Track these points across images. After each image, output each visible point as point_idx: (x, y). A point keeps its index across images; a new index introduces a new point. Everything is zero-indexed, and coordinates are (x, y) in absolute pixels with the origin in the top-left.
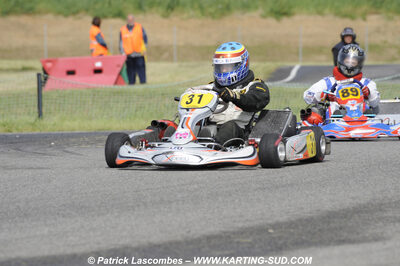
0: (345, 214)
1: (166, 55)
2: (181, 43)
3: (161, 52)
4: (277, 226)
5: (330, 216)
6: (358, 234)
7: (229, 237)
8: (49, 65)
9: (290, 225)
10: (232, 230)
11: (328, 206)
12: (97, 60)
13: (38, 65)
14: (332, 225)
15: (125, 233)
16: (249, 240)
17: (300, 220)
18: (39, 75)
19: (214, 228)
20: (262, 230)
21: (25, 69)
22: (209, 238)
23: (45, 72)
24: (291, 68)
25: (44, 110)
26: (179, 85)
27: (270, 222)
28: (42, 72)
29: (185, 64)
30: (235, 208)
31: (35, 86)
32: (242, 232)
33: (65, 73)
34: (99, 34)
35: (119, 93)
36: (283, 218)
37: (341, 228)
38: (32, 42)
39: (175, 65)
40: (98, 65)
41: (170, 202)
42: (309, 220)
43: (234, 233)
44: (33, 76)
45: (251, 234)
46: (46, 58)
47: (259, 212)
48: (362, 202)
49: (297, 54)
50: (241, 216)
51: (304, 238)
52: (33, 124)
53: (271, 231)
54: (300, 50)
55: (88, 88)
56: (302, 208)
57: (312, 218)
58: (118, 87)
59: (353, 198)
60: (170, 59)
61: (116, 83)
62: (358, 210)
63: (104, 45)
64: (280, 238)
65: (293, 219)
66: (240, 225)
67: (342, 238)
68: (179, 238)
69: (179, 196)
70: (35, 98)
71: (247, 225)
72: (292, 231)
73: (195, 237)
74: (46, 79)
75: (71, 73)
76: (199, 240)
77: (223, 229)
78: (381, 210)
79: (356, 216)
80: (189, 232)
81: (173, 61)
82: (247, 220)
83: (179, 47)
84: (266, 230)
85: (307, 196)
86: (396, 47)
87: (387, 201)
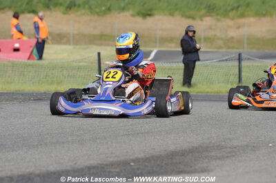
0: (183, 153)
1: (65, 40)
2: (76, 32)
3: (60, 38)
4: (136, 161)
5: (173, 155)
6: (191, 167)
7: (103, 168)
9: (146, 160)
10: (105, 163)
11: (172, 148)
12: (16, 42)
16: (117, 170)
17: (153, 157)
20: (126, 163)
24: (151, 52)
26: (73, 61)
27: (131, 158)
29: (78, 47)
30: (108, 148)
34: (18, 24)
35: (32, 65)
36: (141, 156)
37: (180, 163)
39: (71, 47)
40: (17, 45)
41: (63, 143)
42: (159, 157)
43: (107, 165)
45: (118, 166)
47: (125, 151)
48: (195, 145)
49: (156, 42)
50: (112, 153)
51: (154, 169)
53: (132, 164)
54: (158, 40)
55: (9, 61)
56: (154, 149)
57: (160, 155)
58: (31, 62)
59: (189, 142)
60: (68, 43)
61: (29, 59)
62: (192, 151)
63: (21, 32)
64: (138, 169)
65: (147, 156)
66: (111, 159)
67: (181, 170)
68: (69, 168)
69: (70, 139)
71: (116, 159)
72: (147, 164)
73: (80, 167)
76: (82, 170)
77: (99, 162)
78: (207, 151)
79: (190, 154)
80: (75, 164)
81: (70, 44)
82: (116, 156)
83: (74, 34)
84: (129, 164)
85: (158, 140)
86: (222, 39)
87: (212, 145)
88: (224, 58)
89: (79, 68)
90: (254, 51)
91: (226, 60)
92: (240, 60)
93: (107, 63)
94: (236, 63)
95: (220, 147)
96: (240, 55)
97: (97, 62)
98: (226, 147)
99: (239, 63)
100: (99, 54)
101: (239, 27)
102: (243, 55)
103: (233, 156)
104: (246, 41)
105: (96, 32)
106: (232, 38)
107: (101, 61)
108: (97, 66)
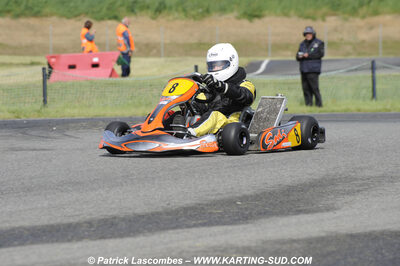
0: (302, 188)
1: (155, 51)
2: (168, 41)
3: (149, 49)
4: (244, 198)
5: (289, 190)
6: (313, 205)
7: (203, 208)
8: (53, 60)
9: (257, 197)
11: (288, 181)
12: (95, 56)
13: (44, 61)
14: (292, 198)
15: (113, 206)
16: (220, 211)
17: (264, 193)
18: (44, 69)
19: (190, 201)
20: (231, 202)
21: (32, 64)
22: (186, 209)
23: (50, 67)
24: (261, 63)
25: (48, 100)
27: (238, 195)
28: (47, 67)
29: (170, 59)
30: (208, 184)
31: (41, 78)
32: (214, 204)
33: (67, 67)
35: (115, 84)
36: (250, 192)
37: (299, 200)
38: (39, 40)
39: (162, 60)
40: (96, 60)
41: (153, 179)
42: (272, 194)
43: (207, 205)
44: (39, 69)
45: (222, 205)
46: (51, 54)
47: (230, 187)
48: (317, 178)
49: (267, 50)
50: (213, 190)
51: (267, 209)
52: (39, 111)
53: (239, 203)
54: (270, 47)
55: (87, 80)
56: (266, 183)
57: (274, 192)
58: (112, 79)
59: (311, 174)
60: (158, 55)
61: (111, 76)
64: (246, 209)
65: (258, 193)
66: (213, 197)
67: (300, 209)
68: (160, 210)
70: (41, 89)
71: (219, 198)
72: (257, 203)
73: (174, 208)
74: (50, 73)
75: (72, 67)
76: (177, 212)
77: (199, 202)
78: (333, 184)
79: (311, 189)
81: (160, 57)
82: (218, 194)
83: (165, 44)
84: (235, 203)
85: (271, 172)
86: (351, 44)
87: (338, 177)
88: (354, 68)
90: (392, 56)
91: (356, 70)
92: (373, 68)
94: (369, 74)
95: (348, 180)
96: (373, 62)
98: (356, 179)
99: (373, 72)
100: (197, 67)
101: (371, 28)
102: (377, 63)
103: (366, 189)
104: (381, 45)
105: (193, 40)
106: (363, 41)
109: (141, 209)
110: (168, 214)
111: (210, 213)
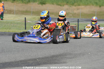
0: (57, 56)
1: (12, 13)
2: (17, 10)
3: (10, 12)
4: (39, 58)
5: (53, 56)
6: (60, 61)
7: (26, 61)
9: (43, 58)
10: (27, 59)
11: (53, 54)
14: (53, 59)
16: (32, 62)
17: (45, 57)
19: (22, 59)
22: (21, 61)
26: (16, 21)
27: (37, 57)
29: (17, 15)
30: (28, 54)
32: (30, 60)
36: (41, 57)
37: (55, 60)
39: (15, 15)
42: (47, 57)
43: (28, 60)
45: (32, 60)
47: (35, 55)
48: (61, 53)
50: (30, 56)
51: (46, 62)
53: (37, 60)
56: (46, 54)
57: (48, 57)
59: (59, 52)
60: (13, 14)
62: (60, 55)
64: (40, 62)
65: (43, 57)
66: (29, 58)
67: (56, 62)
68: (13, 61)
69: (14, 50)
71: (31, 58)
72: (43, 60)
73: (17, 61)
76: (18, 62)
77: (25, 59)
78: (66, 55)
79: (59, 57)
80: (16, 59)
81: (14, 14)
82: (31, 57)
84: (36, 60)
85: (47, 51)
86: (72, 14)
87: (67, 53)
88: (72, 21)
89: (18, 23)
90: (83, 18)
91: (73, 22)
92: (78, 21)
93: (28, 21)
94: (77, 23)
95: (70, 54)
96: (78, 20)
97: (24, 21)
98: (73, 54)
99: (78, 23)
100: (25, 18)
101: (78, 9)
102: (79, 20)
103: (75, 57)
104: (80, 15)
105: (24, 10)
106: (75, 13)
107: (26, 21)
108: (24, 22)
109: (7, 60)
110: (15, 62)
111: (29, 62)
